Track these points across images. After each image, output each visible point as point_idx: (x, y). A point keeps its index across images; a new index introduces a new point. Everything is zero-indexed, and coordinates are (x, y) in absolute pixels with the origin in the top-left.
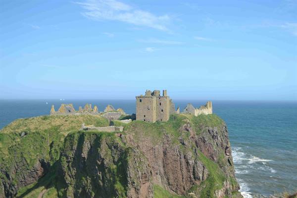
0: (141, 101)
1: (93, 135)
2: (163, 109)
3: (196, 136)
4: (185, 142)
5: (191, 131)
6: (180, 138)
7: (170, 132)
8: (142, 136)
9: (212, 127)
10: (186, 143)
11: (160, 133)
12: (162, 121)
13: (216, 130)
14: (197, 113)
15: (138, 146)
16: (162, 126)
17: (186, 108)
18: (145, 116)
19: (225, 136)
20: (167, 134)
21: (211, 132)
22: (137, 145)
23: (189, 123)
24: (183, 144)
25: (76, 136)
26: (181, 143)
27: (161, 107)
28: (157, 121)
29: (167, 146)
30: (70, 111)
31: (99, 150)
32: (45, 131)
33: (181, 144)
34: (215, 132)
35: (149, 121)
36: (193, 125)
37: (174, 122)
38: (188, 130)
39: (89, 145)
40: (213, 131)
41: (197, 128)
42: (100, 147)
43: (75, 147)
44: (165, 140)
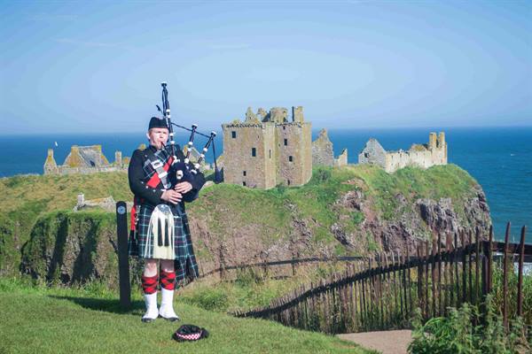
0: (234, 135)
1: (86, 220)
2: (294, 156)
3: (383, 223)
4: (348, 238)
5: (365, 210)
6: (335, 227)
7: (310, 211)
8: (234, 224)
9: (436, 198)
10: (351, 239)
11: (282, 215)
12: (292, 185)
13: (445, 205)
14: (394, 162)
15: (222, 247)
16: (288, 197)
17: (366, 151)
18: (245, 173)
19: (479, 222)
20: (300, 217)
21: (430, 210)
22: (218, 245)
23: (360, 189)
24: (344, 242)
25: (54, 225)
26: (338, 239)
27: (289, 150)
28: (277, 186)
29: (302, 246)
30: (93, 164)
31: (94, 257)
32: (11, 214)
33: (337, 242)
34: (443, 211)
35: (255, 187)
36: (375, 193)
37: (322, 186)
38: (358, 207)
39: (77, 245)
40: (437, 209)
41: (385, 202)
42: (95, 250)
43: (50, 251)
44: (294, 233)
